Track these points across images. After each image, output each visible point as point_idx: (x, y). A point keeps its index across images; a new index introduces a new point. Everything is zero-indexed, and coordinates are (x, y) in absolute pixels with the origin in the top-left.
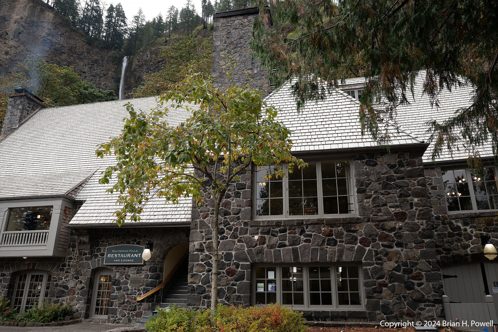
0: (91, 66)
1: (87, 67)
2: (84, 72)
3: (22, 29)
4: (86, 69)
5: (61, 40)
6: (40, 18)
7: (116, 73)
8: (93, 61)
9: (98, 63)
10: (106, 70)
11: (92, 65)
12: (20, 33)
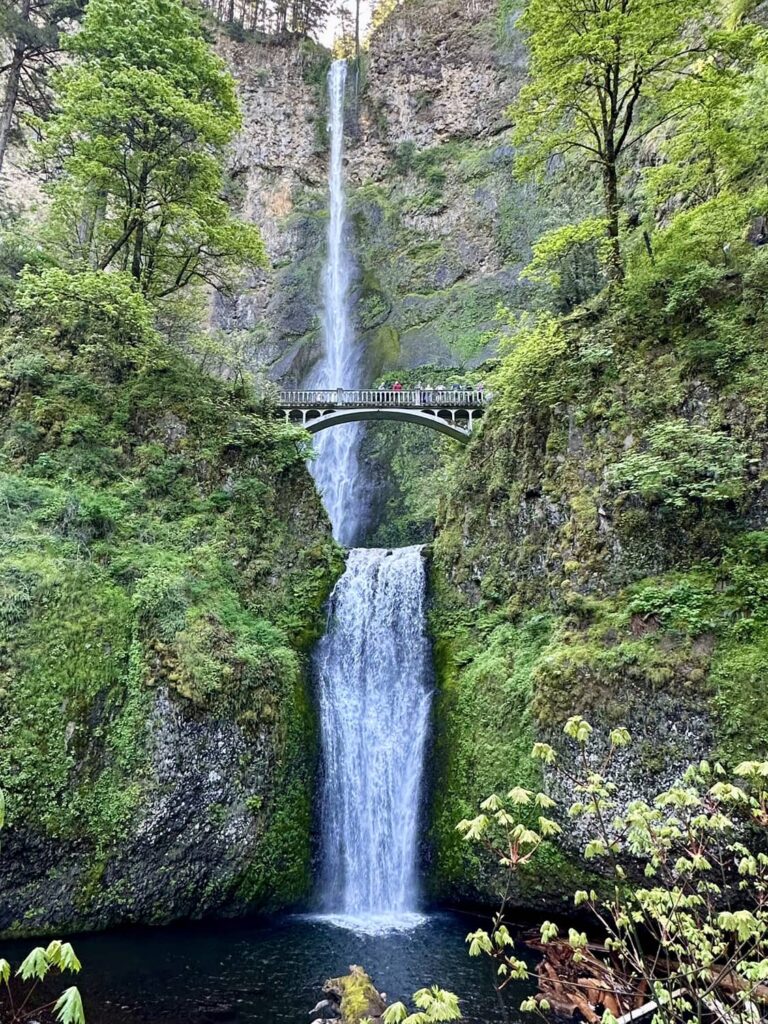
7: (317, 106)
8: (252, 81)
9: (267, 85)
10: (289, 101)
11: (252, 91)
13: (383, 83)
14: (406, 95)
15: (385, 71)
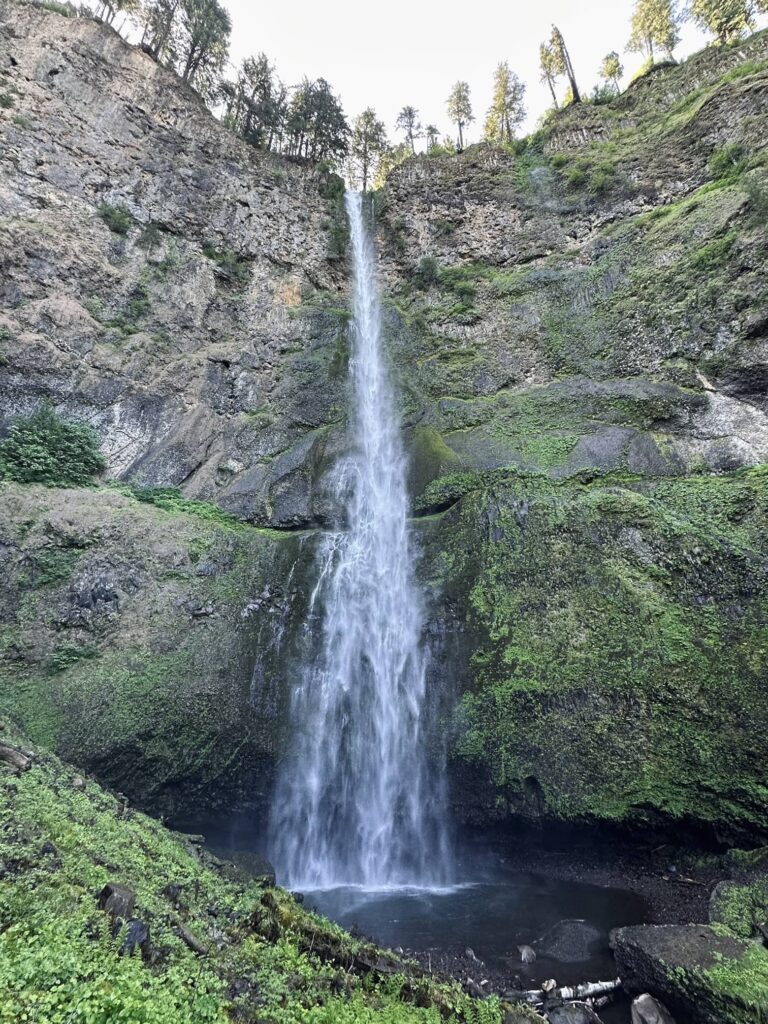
0: (262, 189)
1: (253, 192)
2: (245, 204)
3: (64, 62)
4: (251, 197)
5: (175, 123)
6: (119, 60)
7: (333, 217)
8: (268, 179)
9: (283, 187)
10: (305, 206)
11: (266, 187)
12: (54, 72)
13: (402, 209)
14: (426, 222)
15: (405, 199)
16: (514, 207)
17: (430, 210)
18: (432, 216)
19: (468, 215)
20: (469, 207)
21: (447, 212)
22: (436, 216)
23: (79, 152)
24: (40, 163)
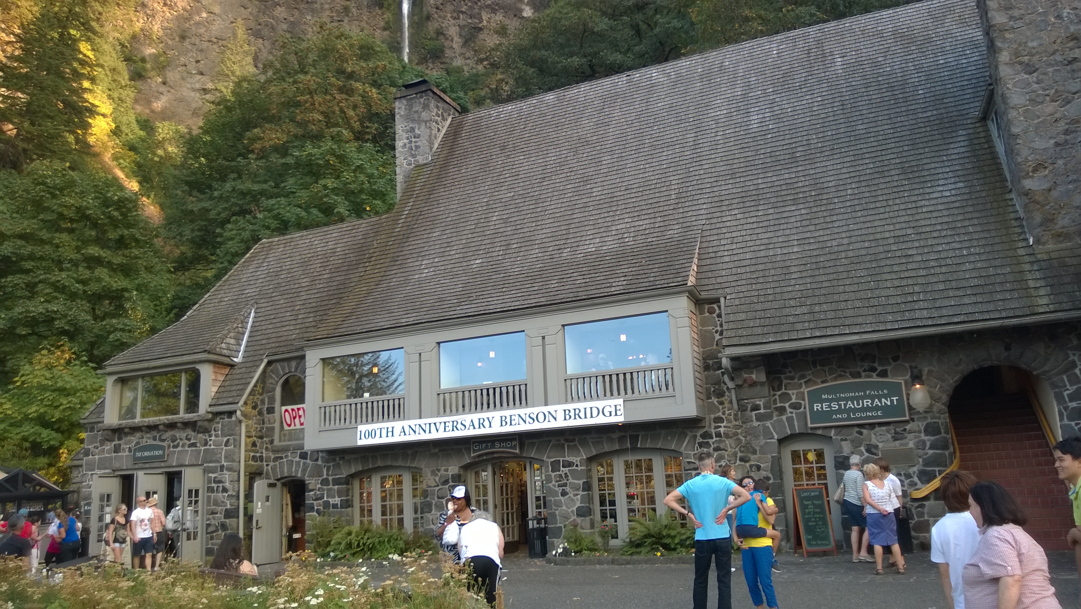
13: (440, 17)
14: (457, 27)
15: (441, 7)
16: (515, 16)
17: (459, 18)
18: (462, 22)
19: (485, 23)
20: (485, 16)
21: (470, 21)
22: (464, 23)
23: (215, 40)
24: (198, 62)
